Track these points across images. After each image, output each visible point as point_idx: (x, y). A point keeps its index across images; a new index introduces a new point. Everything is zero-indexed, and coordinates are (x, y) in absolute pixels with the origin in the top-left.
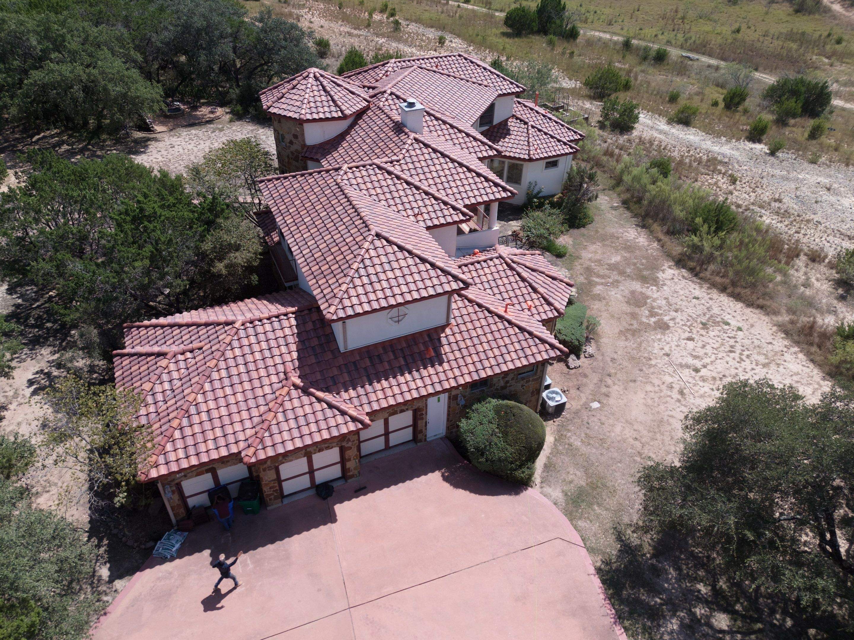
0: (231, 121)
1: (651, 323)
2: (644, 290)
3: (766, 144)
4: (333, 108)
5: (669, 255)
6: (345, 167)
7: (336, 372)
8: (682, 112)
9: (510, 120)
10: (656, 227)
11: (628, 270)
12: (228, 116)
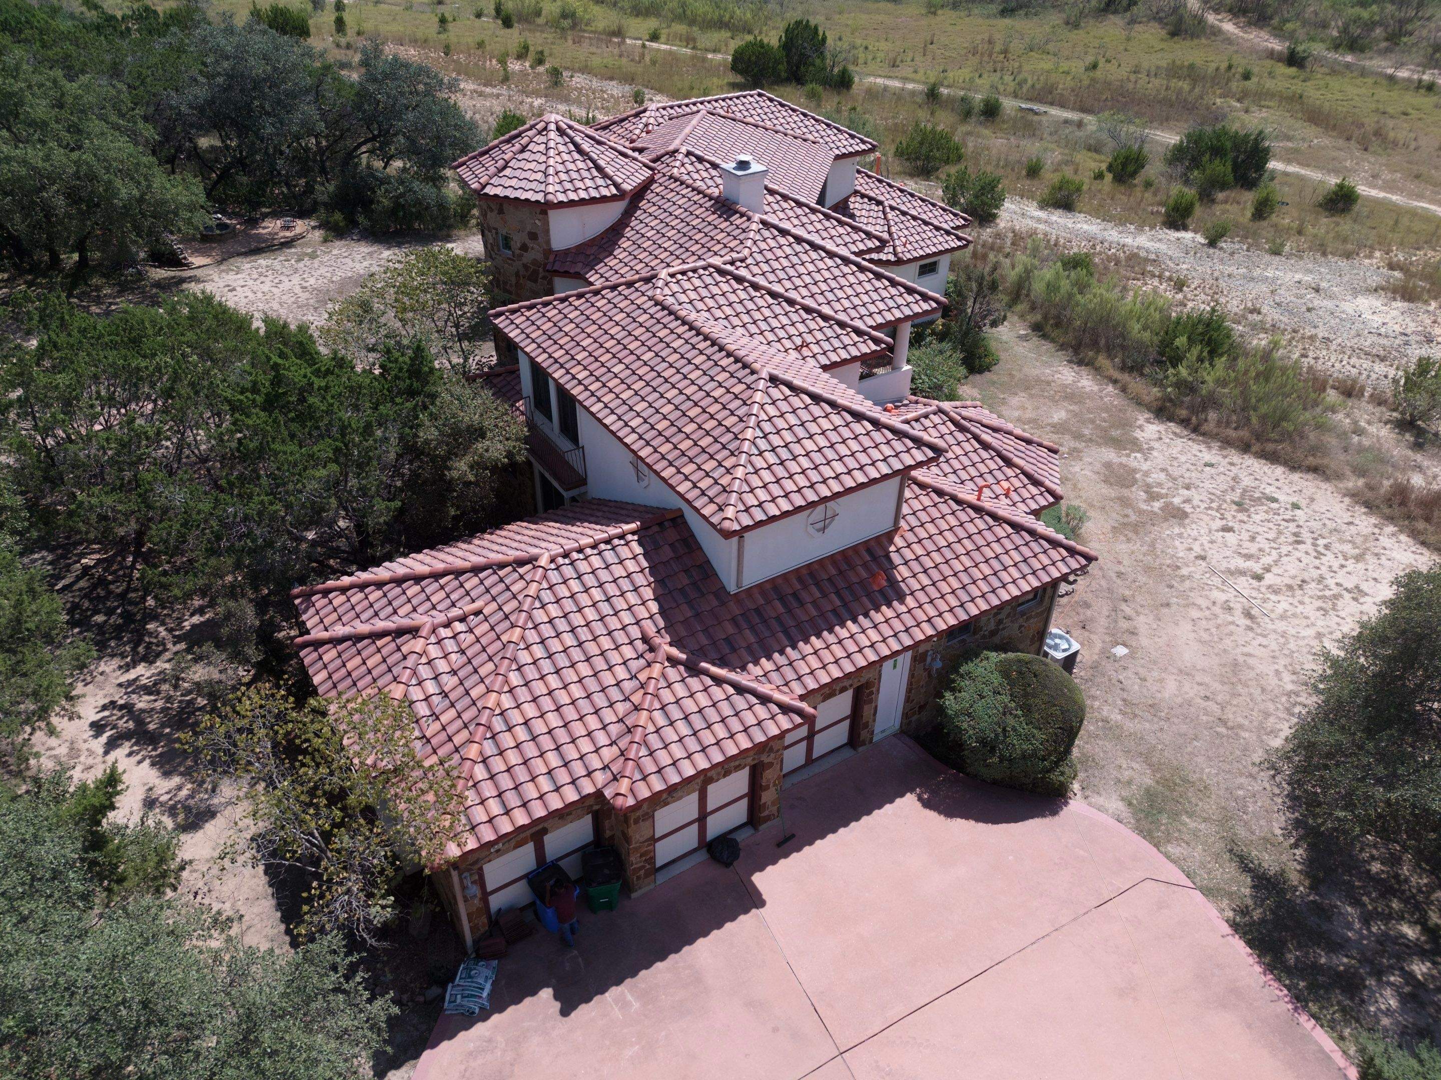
0: (325, 241)
1: (1156, 509)
2: (1124, 460)
3: (1195, 231)
4: (600, 182)
5: (1139, 403)
6: (663, 274)
7: (730, 629)
8: (1060, 189)
9: (852, 199)
10: (1102, 360)
11: (1086, 432)
12: (318, 235)
